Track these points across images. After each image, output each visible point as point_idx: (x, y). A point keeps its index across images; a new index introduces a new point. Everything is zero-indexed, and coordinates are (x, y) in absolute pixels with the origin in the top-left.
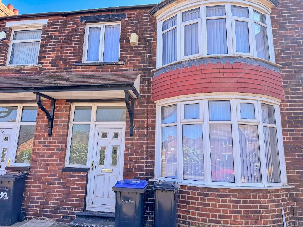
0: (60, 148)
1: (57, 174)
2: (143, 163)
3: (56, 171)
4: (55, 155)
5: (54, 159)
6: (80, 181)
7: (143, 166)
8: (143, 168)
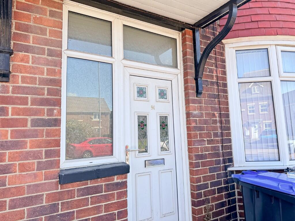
0: (46, 117)
1: (43, 195)
2: (217, 142)
3: (37, 185)
4: (28, 140)
5: (28, 149)
6: (114, 197)
7: (218, 147)
8: (219, 150)
